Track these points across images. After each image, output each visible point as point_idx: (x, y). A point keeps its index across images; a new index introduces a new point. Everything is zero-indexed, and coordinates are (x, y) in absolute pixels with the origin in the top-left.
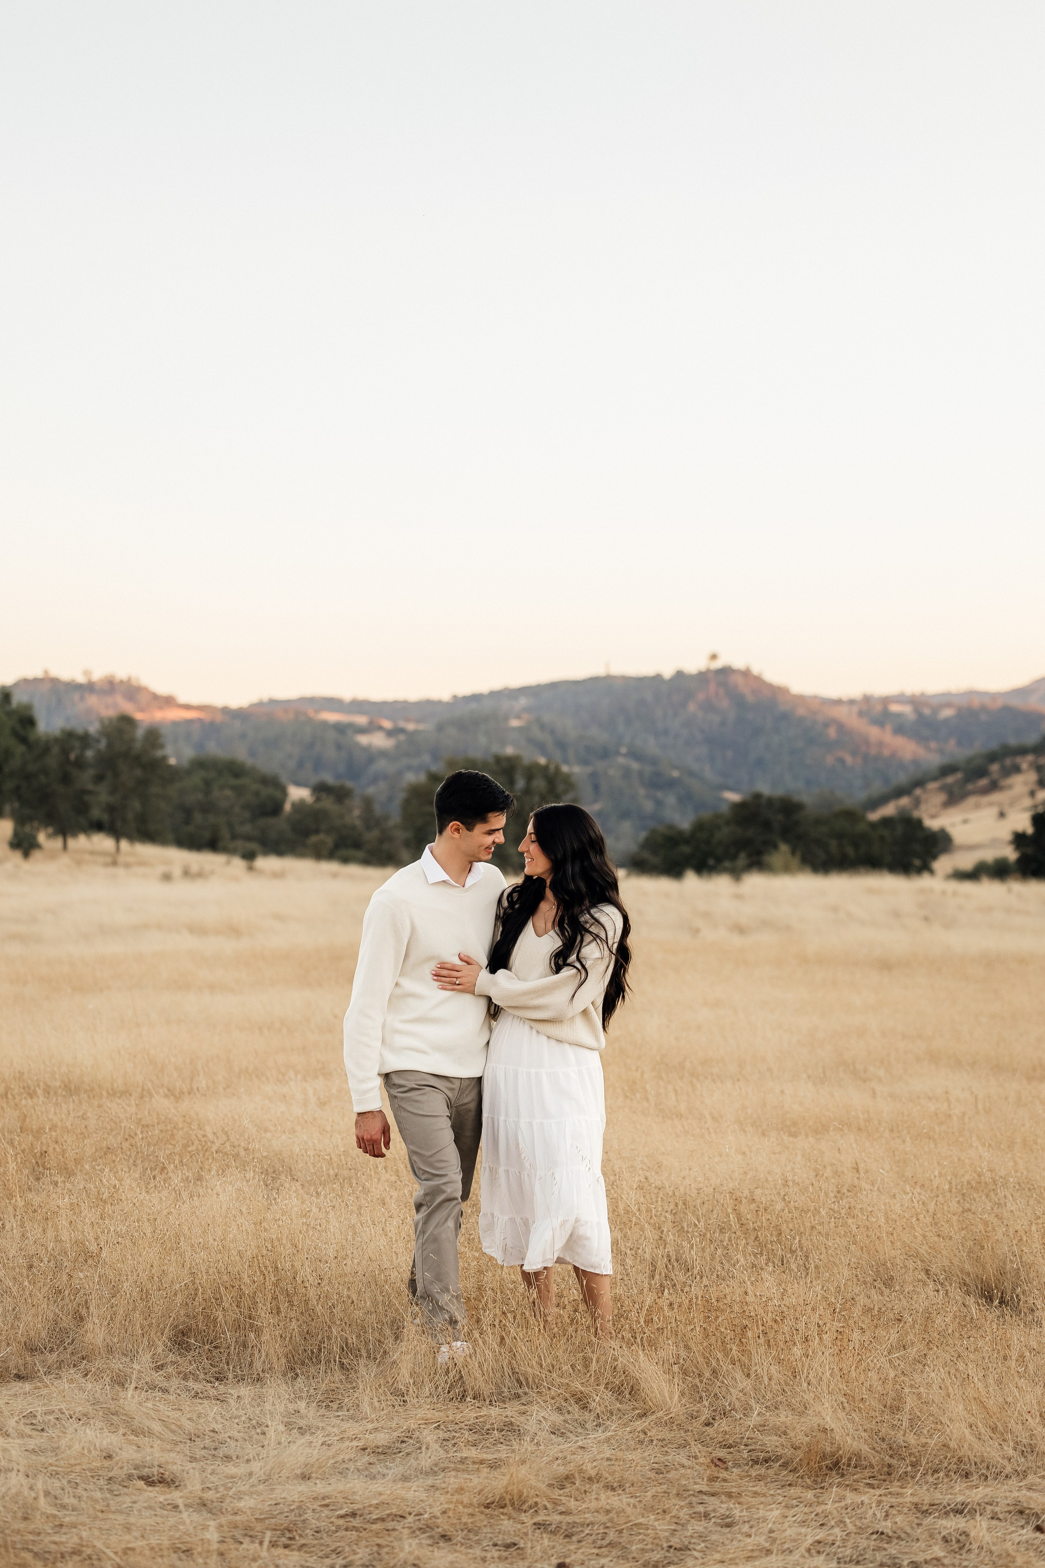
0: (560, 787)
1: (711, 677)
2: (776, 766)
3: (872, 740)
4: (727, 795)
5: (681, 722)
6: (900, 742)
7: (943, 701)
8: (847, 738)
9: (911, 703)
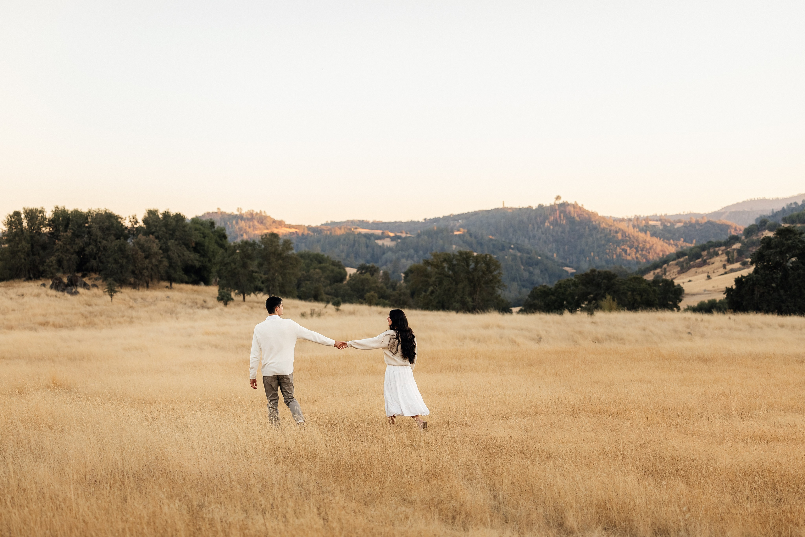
0: (493, 267)
1: (557, 208)
2: (591, 253)
3: (641, 239)
4: (566, 268)
5: (542, 231)
6: (655, 240)
7: (676, 219)
8: (628, 238)
9: (660, 220)
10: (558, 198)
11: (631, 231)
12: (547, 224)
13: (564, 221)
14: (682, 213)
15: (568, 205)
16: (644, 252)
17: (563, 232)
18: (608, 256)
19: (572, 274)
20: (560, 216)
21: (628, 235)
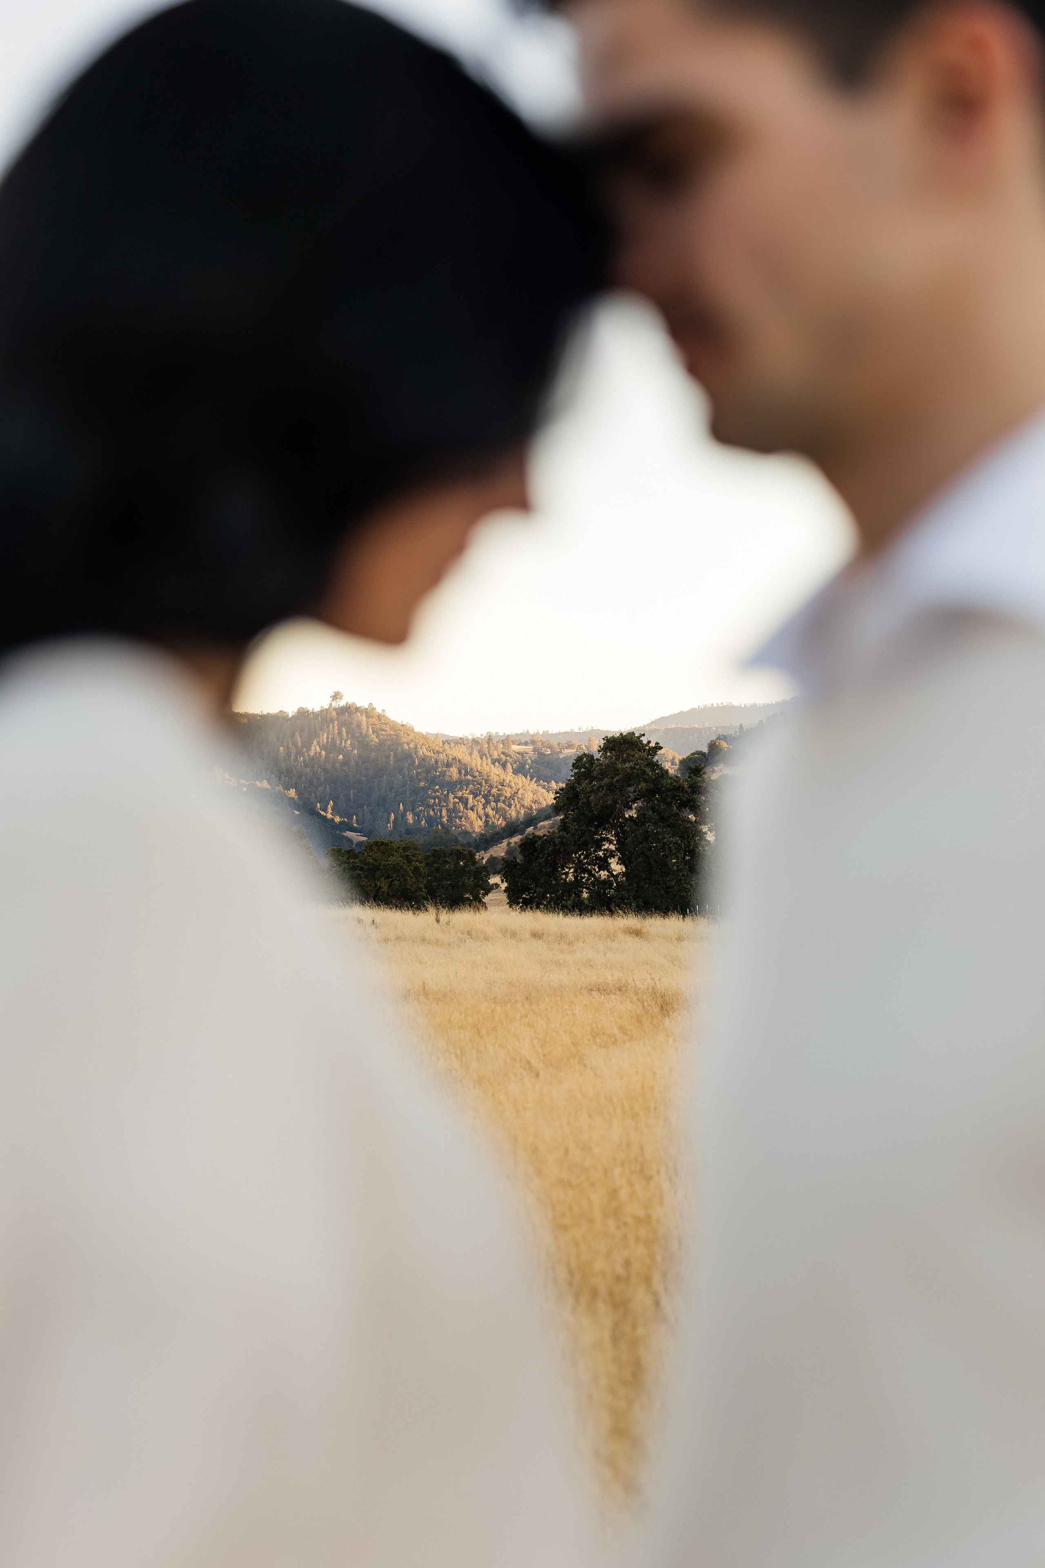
1: (334, 714)
2: (399, 805)
3: (494, 779)
4: (348, 834)
5: (304, 761)
6: (520, 781)
7: (563, 741)
8: (469, 777)
9: (533, 742)
10: (336, 696)
11: (475, 762)
12: (315, 748)
13: (349, 742)
14: (576, 730)
15: (357, 709)
16: (500, 805)
17: (345, 763)
18: (432, 813)
19: (360, 844)
20: (340, 733)
21: (471, 769)
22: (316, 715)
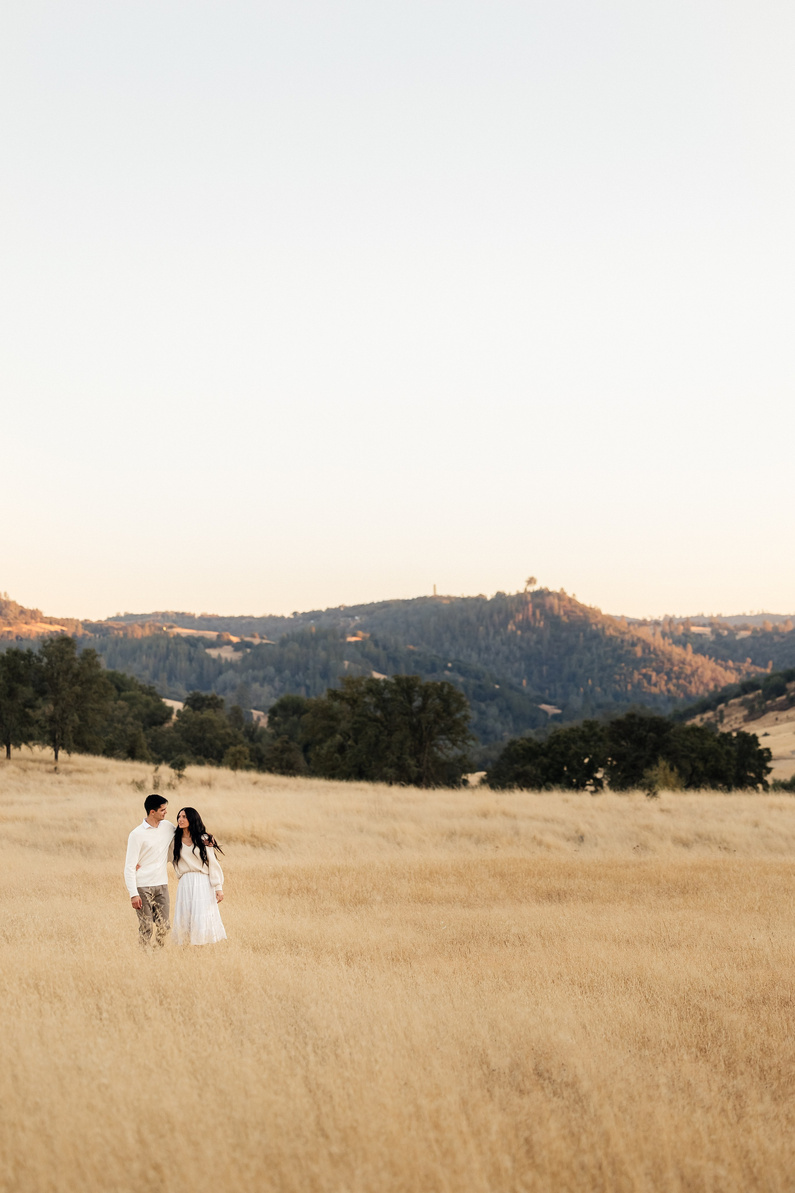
1: (529, 598)
2: (588, 680)
3: (676, 658)
4: (544, 707)
5: (502, 640)
6: (700, 660)
7: (739, 623)
8: (653, 656)
9: (711, 625)
10: (531, 581)
11: (659, 643)
12: (511, 627)
13: (542, 623)
14: (748, 614)
15: (549, 594)
16: (681, 681)
17: (539, 642)
18: (617, 687)
19: (555, 716)
20: (534, 614)
21: (655, 649)
22: (512, 598)
